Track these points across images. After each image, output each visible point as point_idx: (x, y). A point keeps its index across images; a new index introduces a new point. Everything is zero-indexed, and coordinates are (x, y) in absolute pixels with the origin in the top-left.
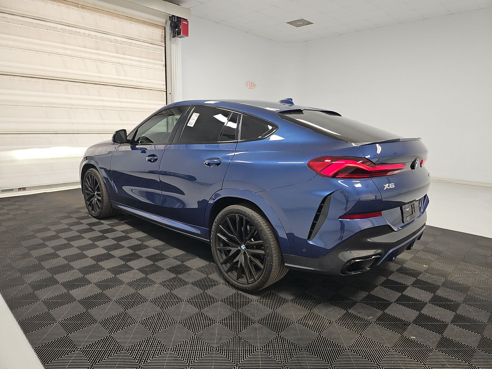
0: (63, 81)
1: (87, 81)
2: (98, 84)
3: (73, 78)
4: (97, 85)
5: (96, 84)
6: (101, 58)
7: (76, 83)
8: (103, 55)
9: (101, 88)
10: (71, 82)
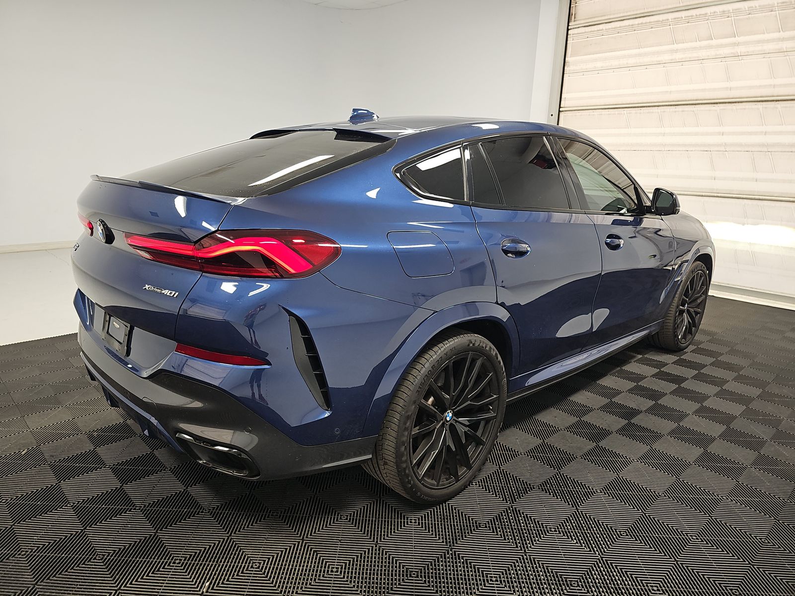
0: (658, 106)
1: (701, 100)
2: (720, 103)
3: (675, 100)
4: (719, 105)
5: (717, 103)
6: (740, 50)
7: (680, 106)
8: (746, 43)
9: (724, 109)
10: (670, 107)
